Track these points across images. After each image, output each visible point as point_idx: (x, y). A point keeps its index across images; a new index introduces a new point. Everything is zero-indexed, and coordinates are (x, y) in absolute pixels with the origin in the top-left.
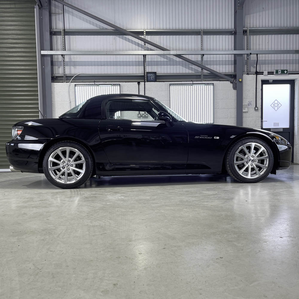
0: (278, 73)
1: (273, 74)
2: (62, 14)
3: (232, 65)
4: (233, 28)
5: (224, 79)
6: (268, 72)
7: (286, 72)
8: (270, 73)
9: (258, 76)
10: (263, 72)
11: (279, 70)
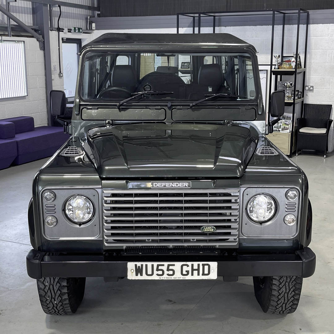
0: (76, 32)
1: (70, 32)
3: (30, 14)
5: (30, 33)
6: (68, 29)
7: (81, 31)
8: (70, 31)
9: (60, 32)
10: (64, 29)
11: (76, 28)
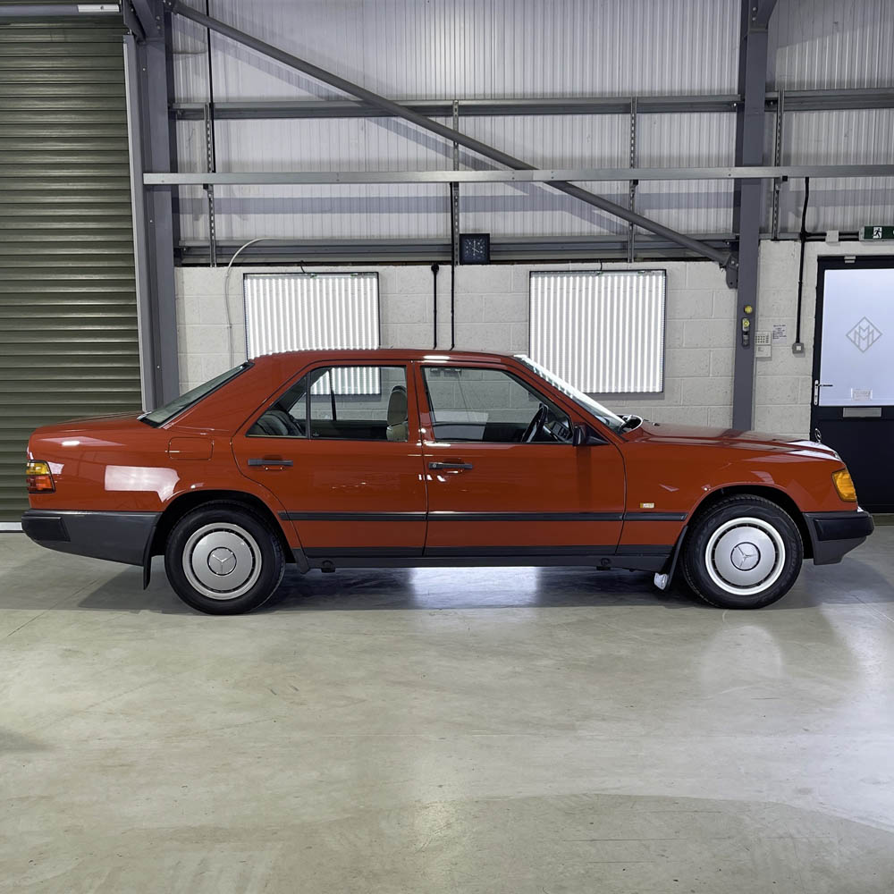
0: (872, 238)
1: (857, 240)
2: (205, 52)
3: (727, 206)
4: (736, 93)
6: (840, 234)
8: (847, 236)
9: (807, 244)
10: (825, 234)
11: (875, 229)
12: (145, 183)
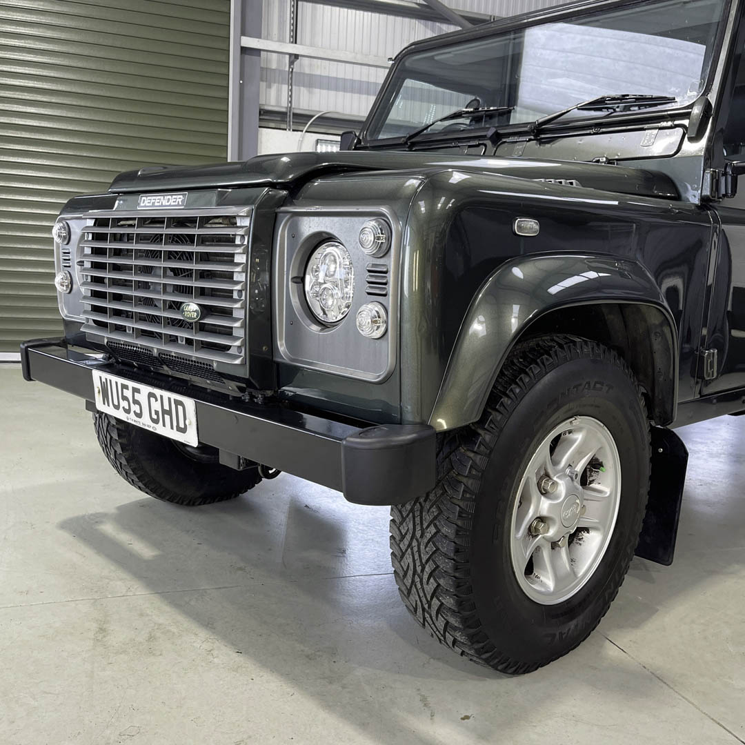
12: (242, 45)
